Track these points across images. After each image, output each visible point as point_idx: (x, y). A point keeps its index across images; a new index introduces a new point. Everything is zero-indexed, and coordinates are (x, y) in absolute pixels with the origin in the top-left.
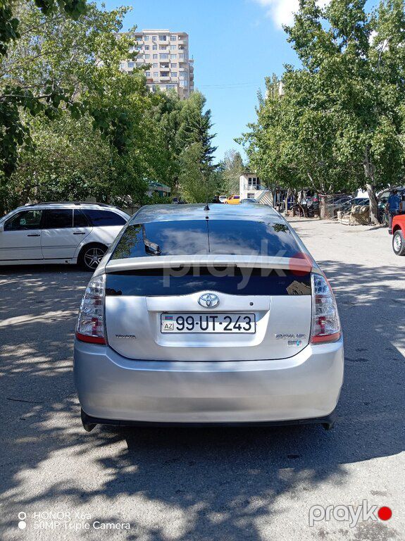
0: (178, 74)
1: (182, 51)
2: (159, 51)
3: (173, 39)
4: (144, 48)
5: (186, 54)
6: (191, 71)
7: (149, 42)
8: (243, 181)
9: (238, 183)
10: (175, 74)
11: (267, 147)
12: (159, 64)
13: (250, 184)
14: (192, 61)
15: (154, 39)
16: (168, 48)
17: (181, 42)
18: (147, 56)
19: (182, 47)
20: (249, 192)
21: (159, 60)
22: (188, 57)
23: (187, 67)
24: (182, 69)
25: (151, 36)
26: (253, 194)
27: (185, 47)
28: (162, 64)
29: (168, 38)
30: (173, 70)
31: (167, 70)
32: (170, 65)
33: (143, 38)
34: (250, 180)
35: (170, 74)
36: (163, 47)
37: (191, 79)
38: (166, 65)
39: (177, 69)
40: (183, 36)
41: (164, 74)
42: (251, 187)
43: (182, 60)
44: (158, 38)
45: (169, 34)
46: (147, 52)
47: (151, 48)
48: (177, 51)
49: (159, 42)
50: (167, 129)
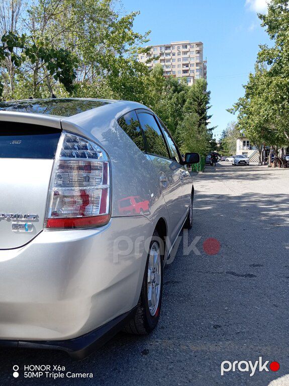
0: (195, 72)
1: (198, 55)
2: (182, 56)
3: (192, 47)
4: (171, 55)
5: (201, 57)
6: (205, 68)
7: (175, 51)
8: (239, 143)
9: (235, 145)
10: (193, 71)
11: (251, 113)
12: (182, 65)
13: (244, 145)
14: (206, 62)
15: (179, 48)
16: (188, 54)
17: (198, 49)
18: (174, 60)
19: (198, 52)
20: (244, 151)
21: (182, 62)
22: (202, 58)
23: (202, 66)
24: (198, 68)
25: (176, 46)
26: (247, 153)
27: (201, 52)
28: (183, 65)
29: (188, 47)
30: (192, 68)
31: (187, 68)
32: (189, 65)
33: (171, 48)
34: (244, 142)
35: (189, 71)
36: (185, 53)
37: (205, 74)
38: (187, 65)
39: (195, 68)
40: (199, 44)
41: (185, 72)
42: (246, 147)
43: (198, 61)
44: (181, 47)
45: (189, 44)
46: (173, 57)
47: (176, 54)
48: (194, 55)
49: (182, 50)
50: (176, 104)
